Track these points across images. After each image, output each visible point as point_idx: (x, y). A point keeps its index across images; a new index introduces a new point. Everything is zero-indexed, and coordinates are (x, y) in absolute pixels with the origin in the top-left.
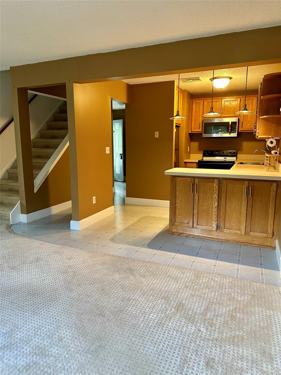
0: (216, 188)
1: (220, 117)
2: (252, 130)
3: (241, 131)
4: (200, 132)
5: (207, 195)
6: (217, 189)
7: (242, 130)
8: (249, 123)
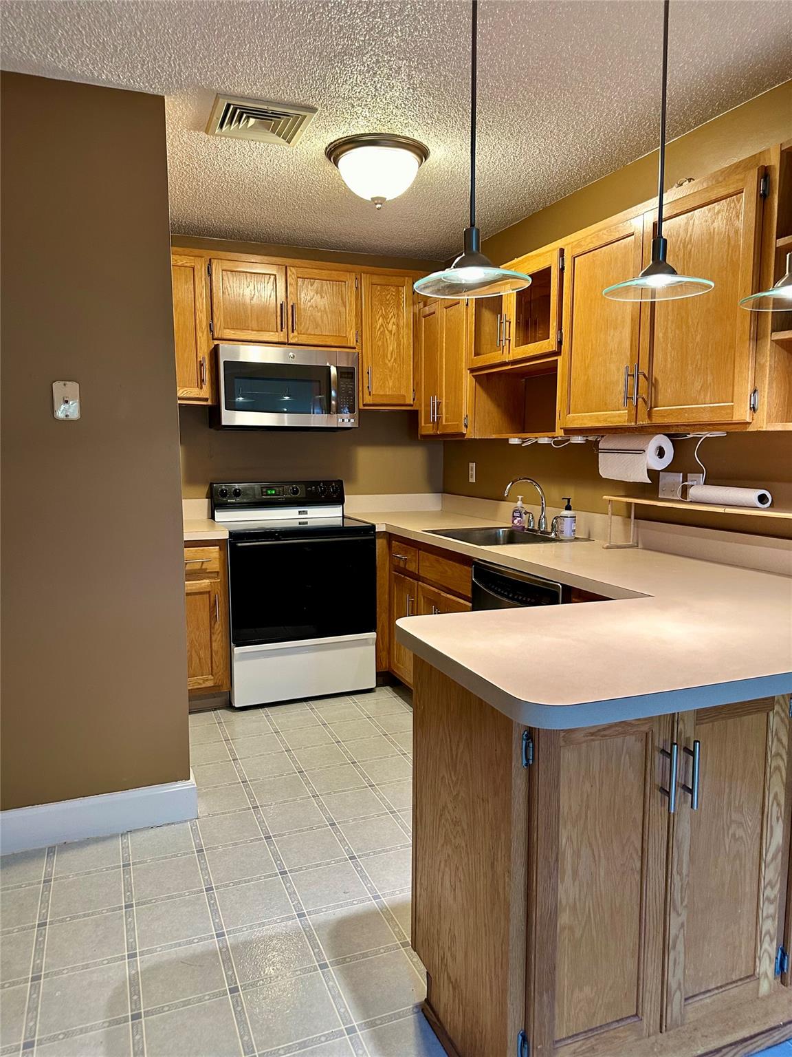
0: (779, 740)
1: (284, 343)
2: (402, 402)
3: (364, 405)
4: (206, 400)
5: (732, 795)
6: (784, 747)
7: (371, 402)
8: (391, 377)
